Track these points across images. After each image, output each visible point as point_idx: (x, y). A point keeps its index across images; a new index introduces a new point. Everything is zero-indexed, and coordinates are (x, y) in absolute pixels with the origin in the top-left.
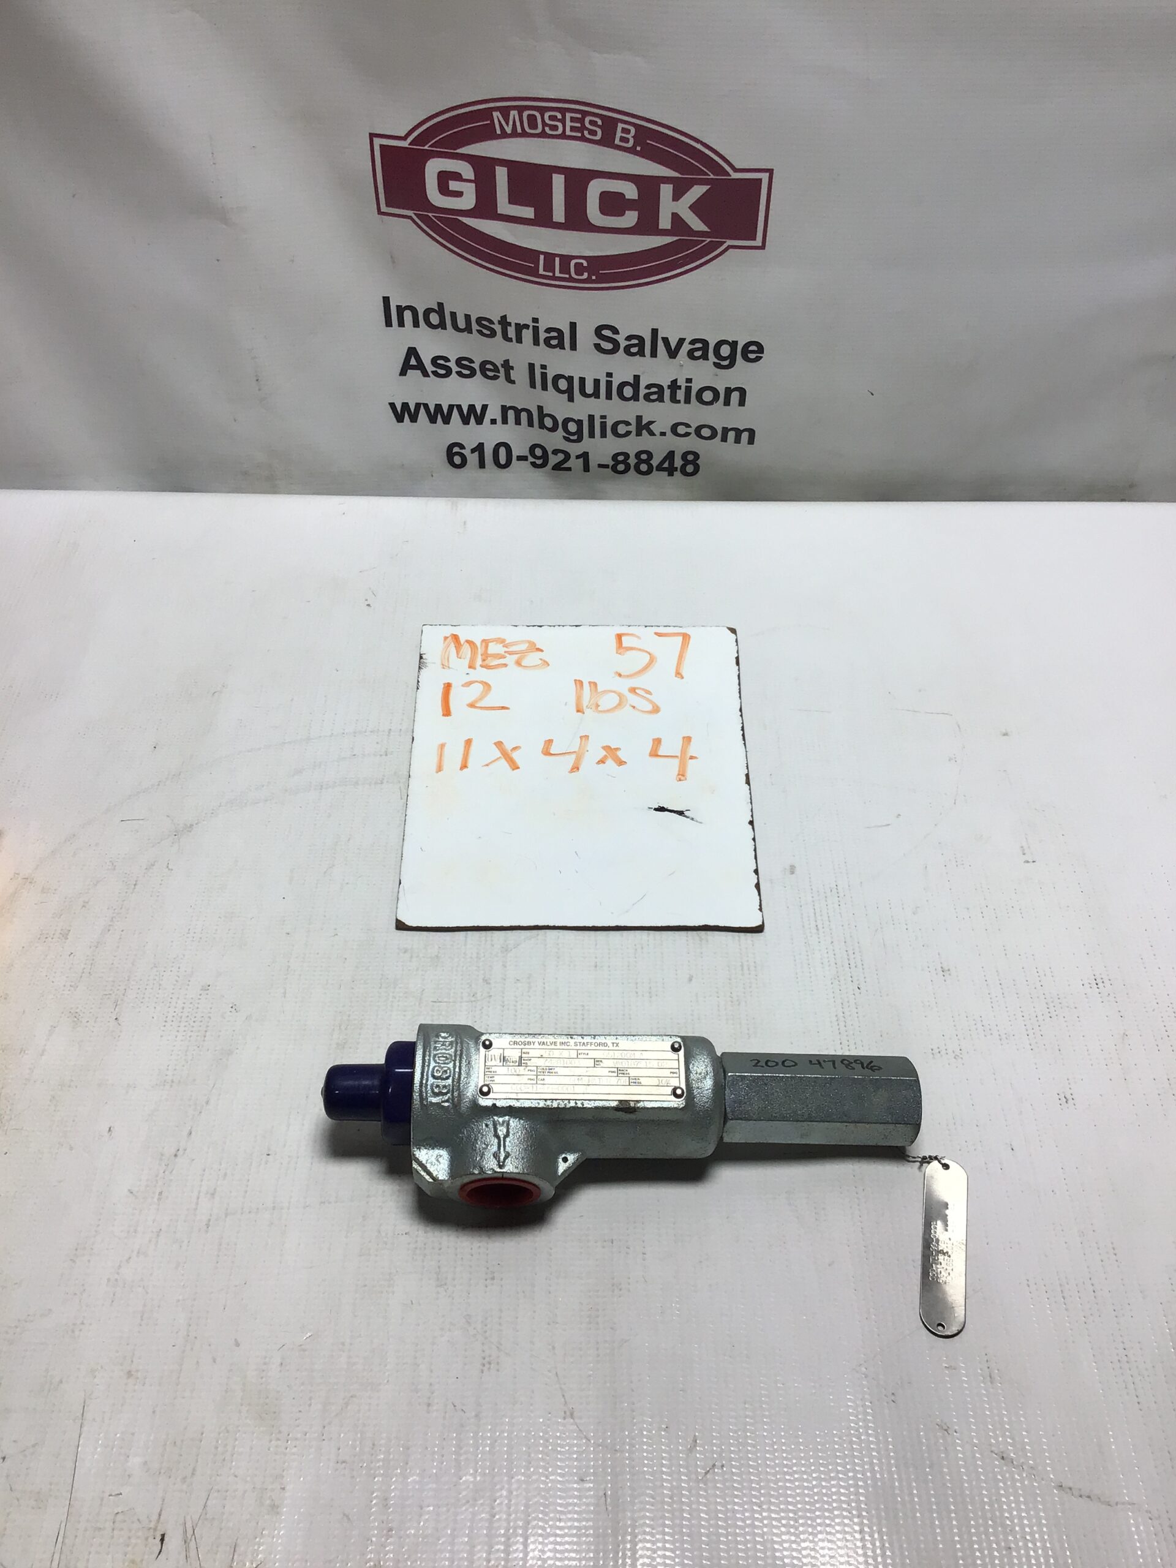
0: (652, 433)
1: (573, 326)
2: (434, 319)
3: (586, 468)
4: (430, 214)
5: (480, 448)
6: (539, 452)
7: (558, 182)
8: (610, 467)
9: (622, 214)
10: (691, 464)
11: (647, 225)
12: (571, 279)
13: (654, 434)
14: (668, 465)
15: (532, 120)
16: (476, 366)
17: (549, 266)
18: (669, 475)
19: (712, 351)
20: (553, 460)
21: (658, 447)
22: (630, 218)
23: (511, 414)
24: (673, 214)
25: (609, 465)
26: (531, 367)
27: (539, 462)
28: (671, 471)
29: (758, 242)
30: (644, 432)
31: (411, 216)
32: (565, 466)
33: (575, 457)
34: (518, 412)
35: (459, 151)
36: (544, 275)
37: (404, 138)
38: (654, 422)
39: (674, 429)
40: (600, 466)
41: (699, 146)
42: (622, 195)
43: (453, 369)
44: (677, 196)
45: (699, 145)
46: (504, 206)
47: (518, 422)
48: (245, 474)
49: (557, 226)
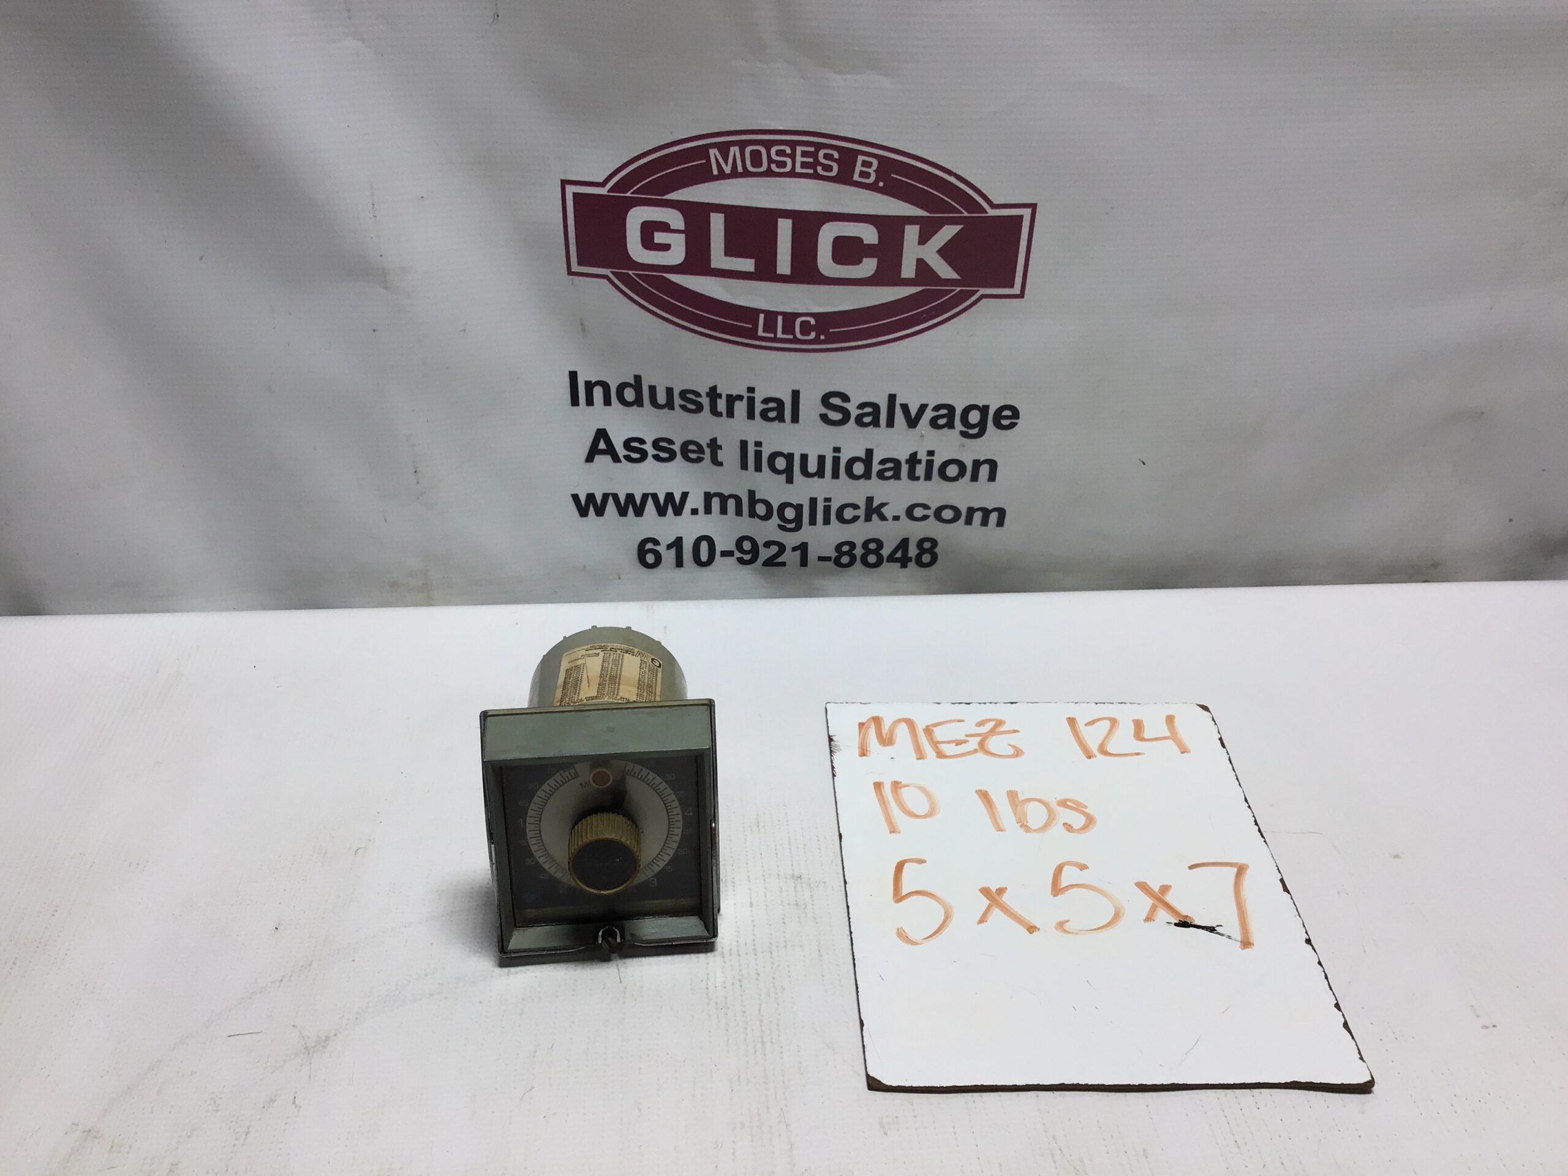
0: (883, 518)
1: (796, 395)
2: (629, 395)
3: (804, 562)
4: (630, 272)
5: (677, 544)
6: (747, 546)
7: (785, 227)
8: (833, 559)
9: (859, 262)
10: (927, 553)
11: (887, 275)
12: (796, 340)
13: (887, 520)
14: (901, 556)
15: (756, 158)
16: (676, 448)
17: (770, 326)
18: (902, 567)
19: (959, 419)
20: (765, 554)
21: (889, 533)
22: (868, 267)
23: (716, 503)
24: (918, 260)
25: (831, 557)
26: (744, 444)
27: (747, 557)
28: (904, 562)
29: (1016, 290)
30: (875, 517)
31: (607, 276)
32: (779, 560)
33: (791, 550)
34: (724, 499)
35: (669, 197)
36: (763, 337)
37: (602, 185)
38: (888, 503)
39: (909, 512)
40: (821, 559)
41: (952, 179)
42: (858, 240)
43: (649, 452)
44: (923, 240)
45: (953, 177)
46: (719, 259)
47: (724, 511)
48: (394, 585)
49: (783, 279)
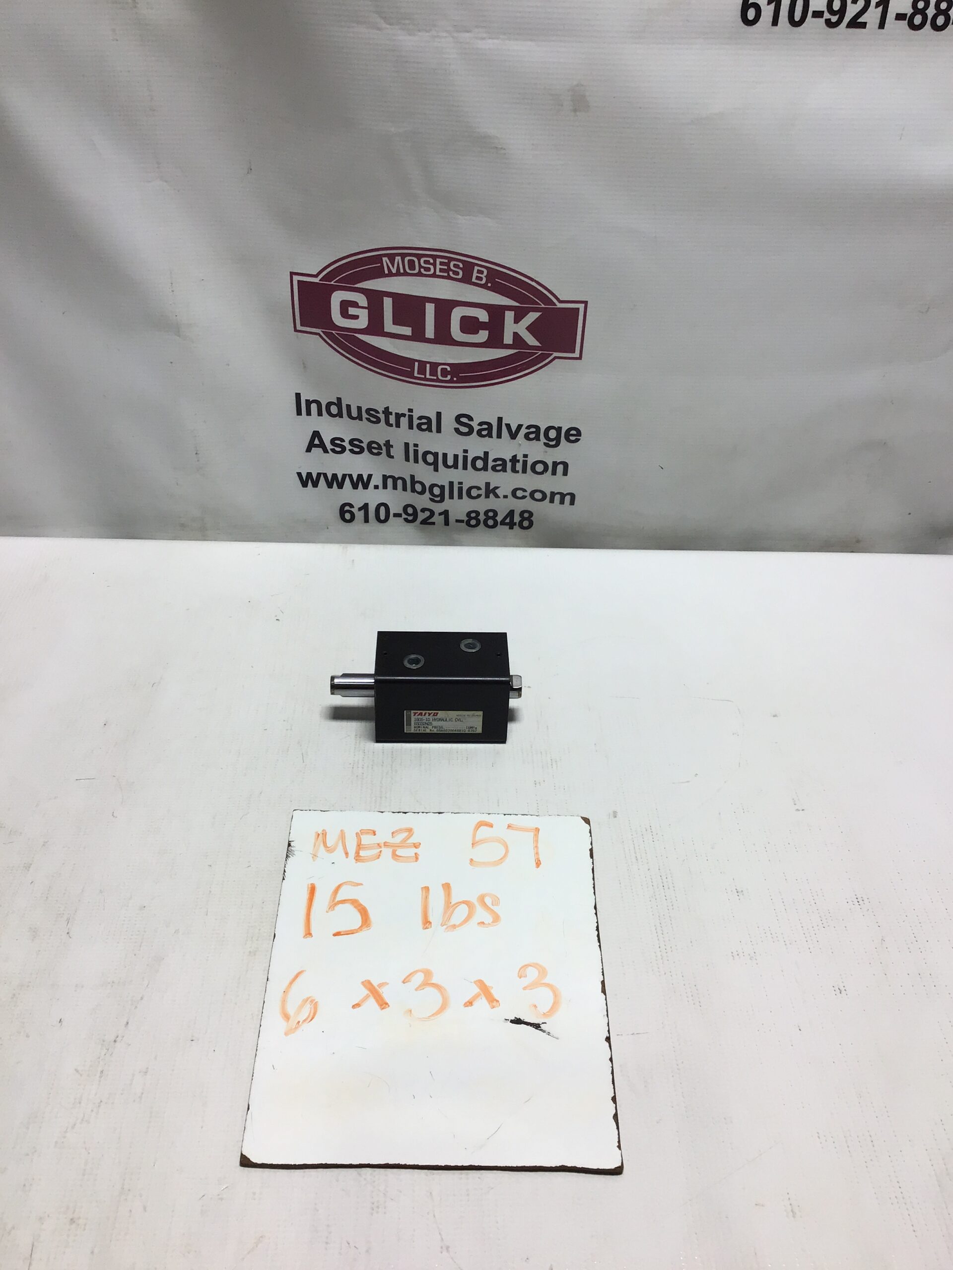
0: (497, 496)
1: (439, 414)
2: (334, 409)
3: (447, 523)
4: (333, 332)
5: (365, 507)
6: (410, 511)
7: (430, 308)
8: (465, 522)
9: (477, 333)
10: (526, 520)
11: (495, 341)
12: (438, 380)
13: (499, 497)
14: (509, 521)
15: (412, 264)
16: (364, 445)
17: (422, 370)
18: (510, 528)
19: (543, 435)
20: (422, 516)
21: (502, 506)
22: (483, 336)
23: (390, 482)
24: (514, 333)
25: (464, 520)
26: (407, 445)
27: (410, 518)
28: (511, 525)
29: (577, 355)
30: (491, 495)
31: (320, 334)
32: (431, 521)
33: (438, 514)
34: (395, 480)
35: (356, 286)
36: (418, 377)
37: (316, 276)
38: (500, 487)
39: (514, 493)
40: (457, 521)
42: (476, 319)
43: (347, 448)
44: (517, 320)
45: (534, 283)
46: (389, 326)
47: (395, 487)
48: (183, 526)
49: (429, 341)
